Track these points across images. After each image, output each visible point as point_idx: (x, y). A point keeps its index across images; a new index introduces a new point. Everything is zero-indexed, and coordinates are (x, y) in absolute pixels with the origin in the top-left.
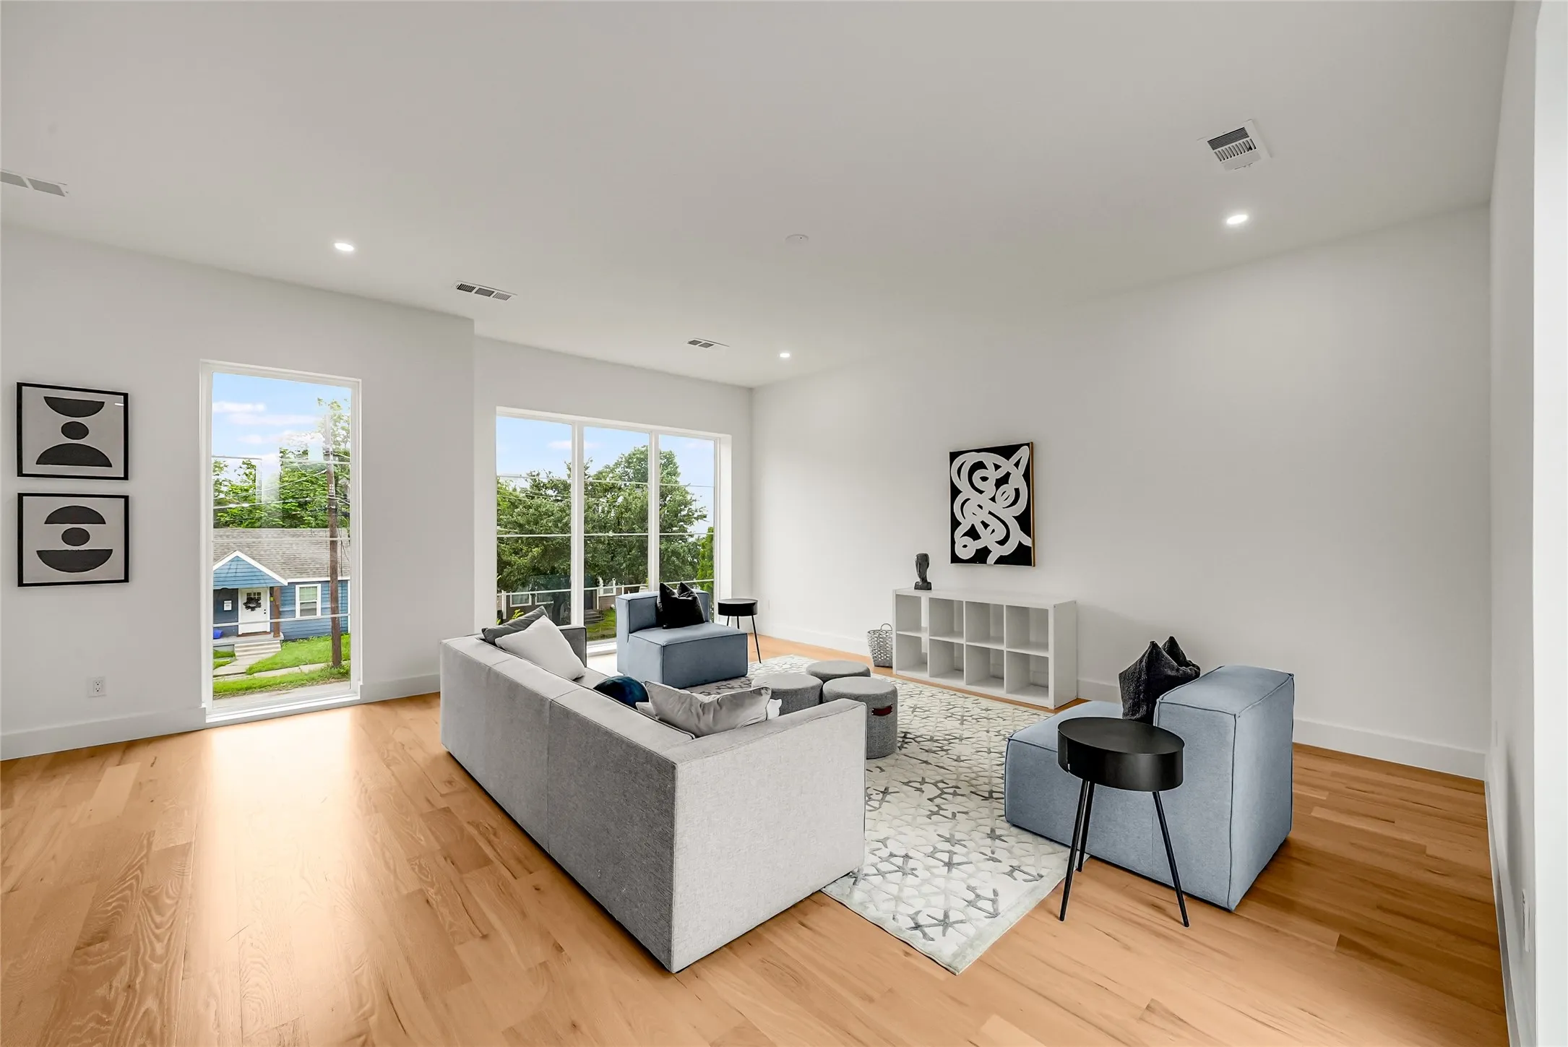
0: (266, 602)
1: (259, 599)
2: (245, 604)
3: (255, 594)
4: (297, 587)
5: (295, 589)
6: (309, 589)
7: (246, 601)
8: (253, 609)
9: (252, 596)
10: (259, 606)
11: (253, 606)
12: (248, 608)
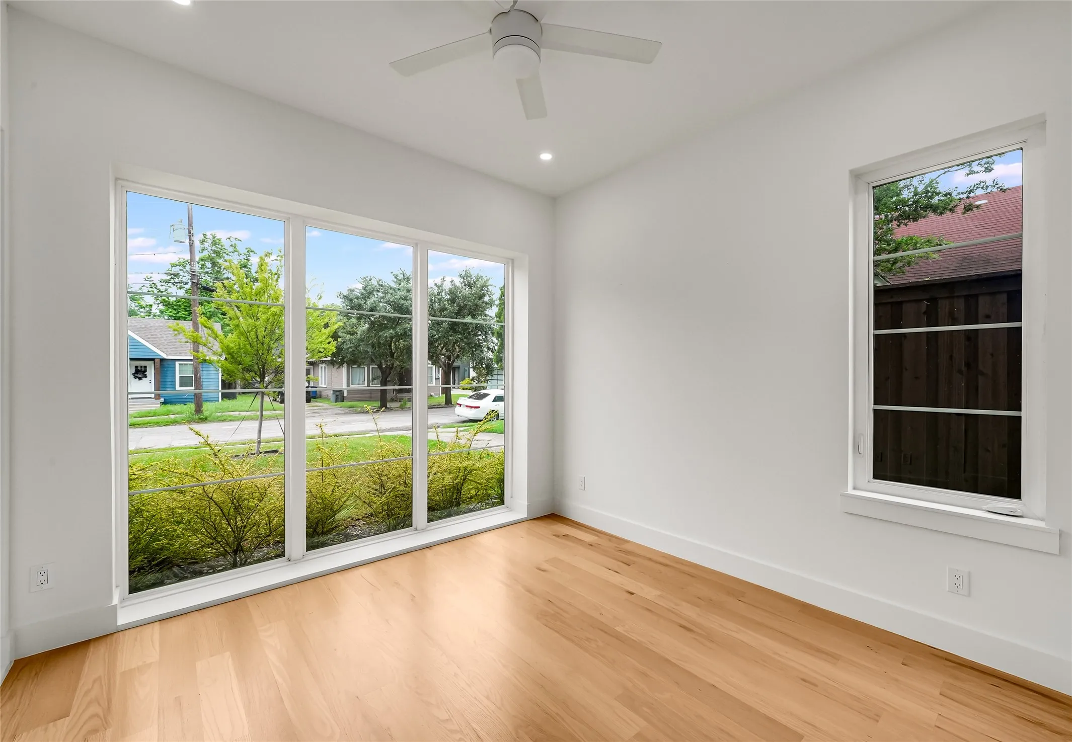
0: (151, 373)
1: (145, 371)
2: (133, 374)
3: (141, 367)
4: (177, 363)
5: (175, 364)
6: (186, 366)
7: (134, 372)
8: (140, 379)
9: (140, 368)
10: (145, 376)
11: (140, 376)
12: (136, 377)
